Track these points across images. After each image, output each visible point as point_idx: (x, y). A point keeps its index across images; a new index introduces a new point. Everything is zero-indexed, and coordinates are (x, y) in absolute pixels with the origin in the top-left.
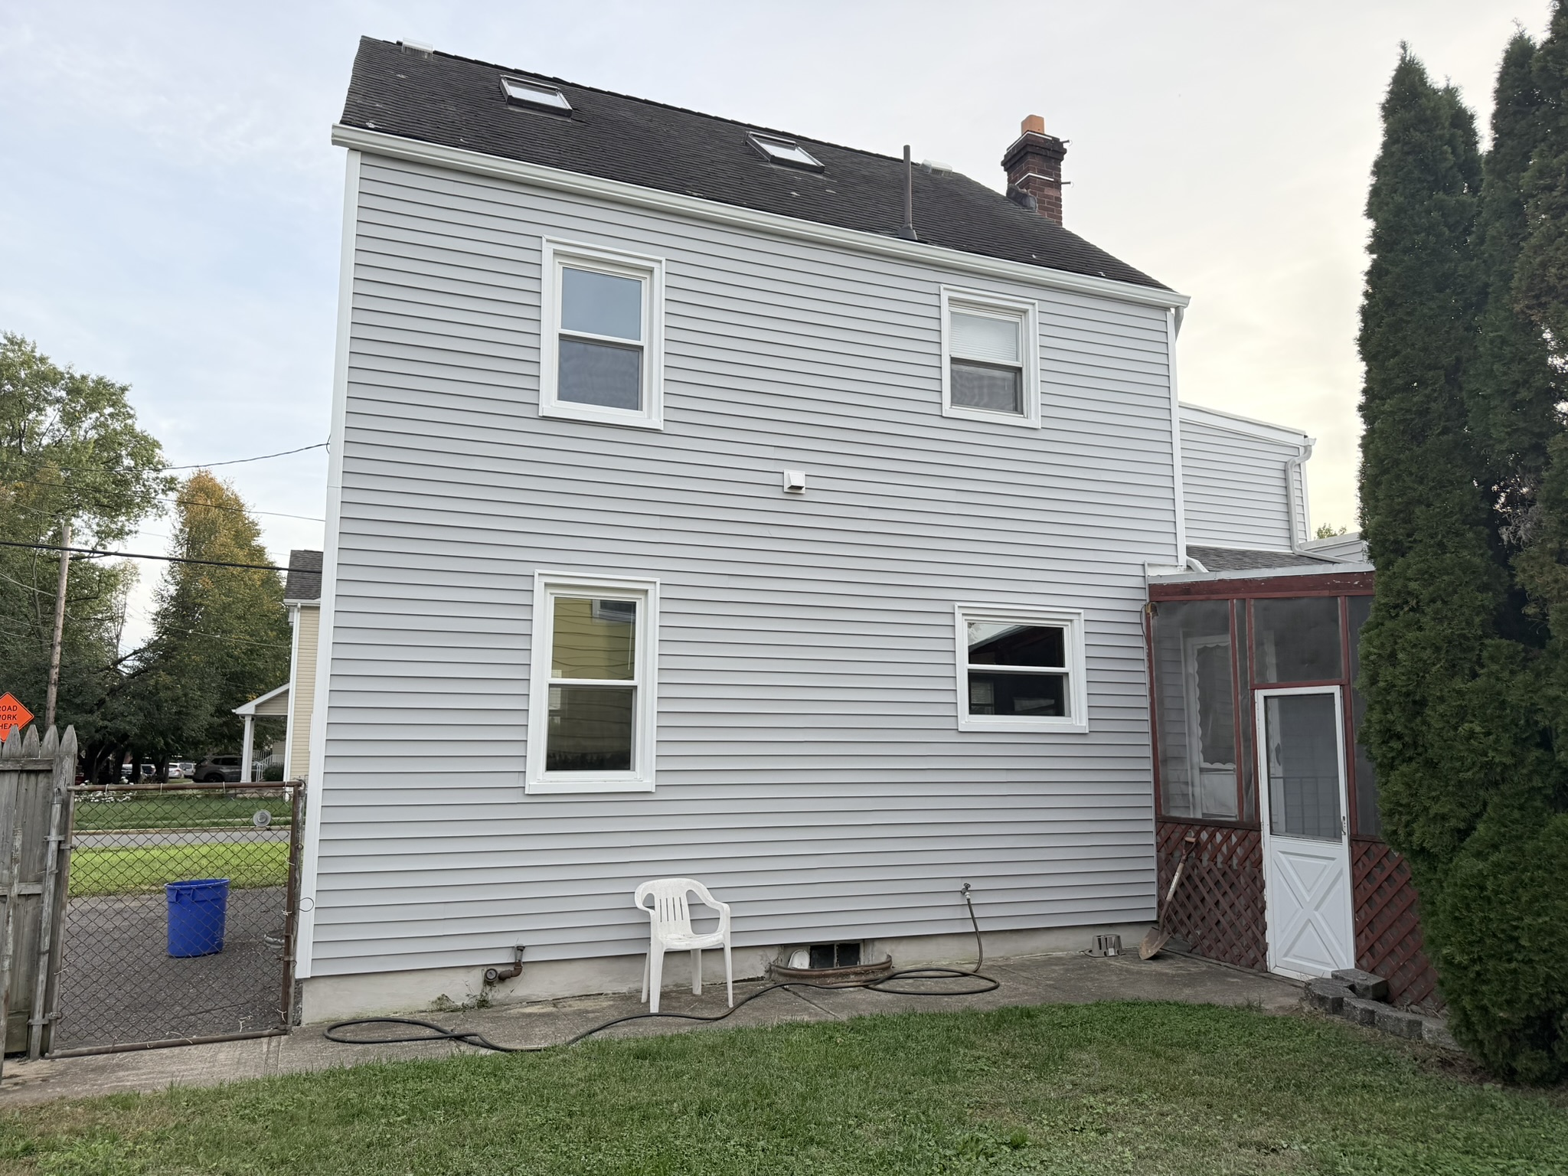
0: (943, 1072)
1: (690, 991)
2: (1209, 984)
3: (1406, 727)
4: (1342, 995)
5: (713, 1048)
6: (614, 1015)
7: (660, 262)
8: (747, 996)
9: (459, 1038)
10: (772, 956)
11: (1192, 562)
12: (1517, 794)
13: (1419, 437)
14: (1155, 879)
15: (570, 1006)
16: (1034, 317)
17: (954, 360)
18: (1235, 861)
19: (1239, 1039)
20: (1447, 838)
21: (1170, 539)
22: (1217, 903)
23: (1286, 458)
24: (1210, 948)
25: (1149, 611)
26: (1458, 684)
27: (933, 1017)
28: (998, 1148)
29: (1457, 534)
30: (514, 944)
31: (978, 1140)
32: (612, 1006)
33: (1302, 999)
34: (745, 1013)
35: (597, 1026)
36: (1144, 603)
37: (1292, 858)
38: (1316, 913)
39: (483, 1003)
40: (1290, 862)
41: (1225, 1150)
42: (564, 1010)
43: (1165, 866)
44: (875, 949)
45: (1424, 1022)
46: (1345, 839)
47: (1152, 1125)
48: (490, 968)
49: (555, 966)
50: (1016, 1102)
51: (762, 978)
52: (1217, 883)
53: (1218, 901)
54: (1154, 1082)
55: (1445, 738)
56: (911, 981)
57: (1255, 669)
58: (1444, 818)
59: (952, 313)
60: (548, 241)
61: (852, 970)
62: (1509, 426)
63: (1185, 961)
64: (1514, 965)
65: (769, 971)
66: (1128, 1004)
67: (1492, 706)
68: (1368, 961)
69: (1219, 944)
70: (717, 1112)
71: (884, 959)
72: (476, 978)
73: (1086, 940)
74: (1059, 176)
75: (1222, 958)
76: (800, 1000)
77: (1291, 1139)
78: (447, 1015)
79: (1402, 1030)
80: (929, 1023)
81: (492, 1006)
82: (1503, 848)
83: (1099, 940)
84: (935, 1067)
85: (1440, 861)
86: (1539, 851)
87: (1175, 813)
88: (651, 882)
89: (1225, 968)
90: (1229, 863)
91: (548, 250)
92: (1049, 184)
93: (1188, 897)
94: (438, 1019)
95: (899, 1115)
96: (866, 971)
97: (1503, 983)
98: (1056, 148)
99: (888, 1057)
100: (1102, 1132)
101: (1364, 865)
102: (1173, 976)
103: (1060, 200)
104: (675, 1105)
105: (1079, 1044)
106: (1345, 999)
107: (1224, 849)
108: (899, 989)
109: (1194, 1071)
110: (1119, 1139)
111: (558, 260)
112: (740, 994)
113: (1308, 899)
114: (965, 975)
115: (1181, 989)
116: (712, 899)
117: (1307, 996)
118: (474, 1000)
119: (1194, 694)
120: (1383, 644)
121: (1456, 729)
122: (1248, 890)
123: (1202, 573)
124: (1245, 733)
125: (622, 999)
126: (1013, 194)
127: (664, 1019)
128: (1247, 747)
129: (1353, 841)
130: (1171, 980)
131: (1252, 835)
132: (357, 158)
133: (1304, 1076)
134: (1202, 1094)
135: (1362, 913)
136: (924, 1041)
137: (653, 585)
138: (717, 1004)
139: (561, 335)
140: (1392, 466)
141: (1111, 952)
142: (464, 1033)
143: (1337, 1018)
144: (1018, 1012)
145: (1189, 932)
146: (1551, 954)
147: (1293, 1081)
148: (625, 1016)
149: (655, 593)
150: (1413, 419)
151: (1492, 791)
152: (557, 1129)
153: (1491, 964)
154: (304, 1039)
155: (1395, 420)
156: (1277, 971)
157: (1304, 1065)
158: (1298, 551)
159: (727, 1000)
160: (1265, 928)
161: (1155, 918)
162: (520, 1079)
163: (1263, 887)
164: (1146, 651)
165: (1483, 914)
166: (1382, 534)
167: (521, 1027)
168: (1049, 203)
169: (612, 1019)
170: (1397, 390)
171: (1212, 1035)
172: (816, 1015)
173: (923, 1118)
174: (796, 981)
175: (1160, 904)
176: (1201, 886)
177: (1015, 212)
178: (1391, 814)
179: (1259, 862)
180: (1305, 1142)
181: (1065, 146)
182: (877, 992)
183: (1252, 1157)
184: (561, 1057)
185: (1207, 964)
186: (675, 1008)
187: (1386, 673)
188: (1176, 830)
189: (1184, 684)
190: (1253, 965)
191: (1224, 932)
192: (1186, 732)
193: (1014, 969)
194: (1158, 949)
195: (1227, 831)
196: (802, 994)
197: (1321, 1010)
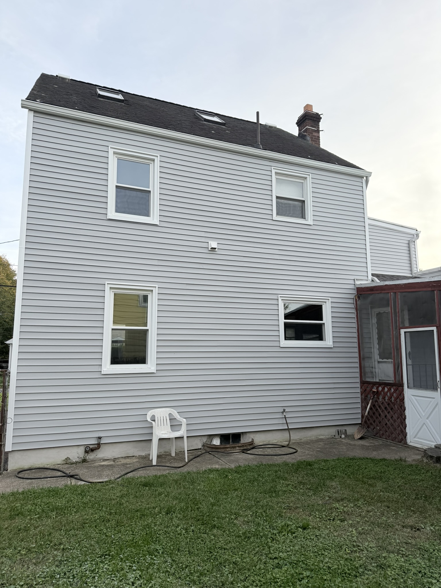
0: (273, 492)
1: (170, 455)
2: (383, 450)
4: (440, 455)
5: (176, 481)
6: (138, 465)
7: (157, 156)
8: (194, 457)
9: (72, 476)
10: (205, 440)
11: (374, 278)
14: (360, 406)
15: (120, 461)
16: (309, 180)
17: (278, 198)
18: (393, 399)
19: (398, 475)
21: (365, 269)
22: (386, 416)
23: (409, 239)
24: (383, 434)
25: (357, 298)
27: (270, 466)
28: (296, 529)
30: (97, 436)
31: (288, 526)
32: (137, 461)
33: (423, 457)
34: (192, 464)
35: (130, 470)
36: (355, 295)
38: (427, 420)
39: (84, 461)
40: (416, 399)
41: (397, 529)
42: (117, 463)
43: (364, 401)
44: (247, 436)
46: (439, 390)
47: (364, 517)
48: (87, 446)
49: (114, 445)
50: (305, 506)
51: (200, 449)
52: (386, 408)
53: (386, 415)
54: (364, 496)
56: (261, 449)
57: (400, 321)
60: (111, 148)
61: (237, 445)
63: (373, 440)
65: (203, 446)
66: (351, 459)
69: (387, 433)
70: (174, 512)
71: (250, 440)
72: (82, 450)
73: (333, 431)
74: (319, 128)
75: (387, 438)
76: (215, 458)
77: (425, 524)
78: (69, 466)
80: (268, 469)
81: (88, 462)
83: (338, 431)
84: (270, 489)
87: (368, 380)
88: (154, 410)
89: (389, 443)
90: (391, 400)
91: (111, 151)
92: (315, 131)
93: (374, 413)
94: (64, 468)
95: (254, 513)
96: (243, 446)
98: (318, 117)
99: (250, 484)
100: (342, 521)
102: (369, 446)
103: (319, 137)
104: (157, 509)
105: (331, 478)
107: (388, 394)
108: (257, 453)
109: (381, 490)
110: (350, 524)
111: (115, 156)
112: (190, 456)
113: (424, 415)
114: (283, 446)
115: (372, 452)
116: (179, 417)
117: (425, 455)
118: (80, 459)
119: (375, 331)
122: (398, 411)
123: (378, 282)
124: (396, 347)
125: (142, 458)
126: (301, 135)
127: (158, 467)
128: (397, 353)
130: (367, 448)
131: (400, 388)
132: (32, 114)
133: (428, 492)
134: (384, 501)
136: (265, 477)
137: (155, 288)
138: (181, 460)
139: (116, 186)
141: (343, 436)
142: (74, 474)
143: (438, 465)
144: (305, 463)
145: (374, 428)
147: (423, 495)
148: (142, 466)
149: (156, 291)
152: (103, 521)
154: (7, 477)
156: (411, 444)
157: (427, 487)
158: (414, 275)
159: (185, 459)
160: (406, 427)
161: (360, 422)
162: (92, 496)
163: (405, 410)
164: (356, 314)
167: (98, 471)
168: (315, 138)
169: (137, 467)
171: (387, 474)
172: (222, 465)
173: (264, 514)
174: (214, 450)
175: (363, 417)
176: (379, 409)
177: (301, 141)
179: (403, 399)
180: (432, 525)
181: (321, 116)
182: (247, 455)
183: (409, 533)
184: (111, 486)
185: (382, 441)
186: (163, 462)
188: (369, 386)
189: (371, 327)
190: (401, 441)
191: (389, 428)
192: (372, 346)
193: (303, 444)
194: (362, 435)
195: (389, 387)
196: (216, 456)
197: (431, 462)
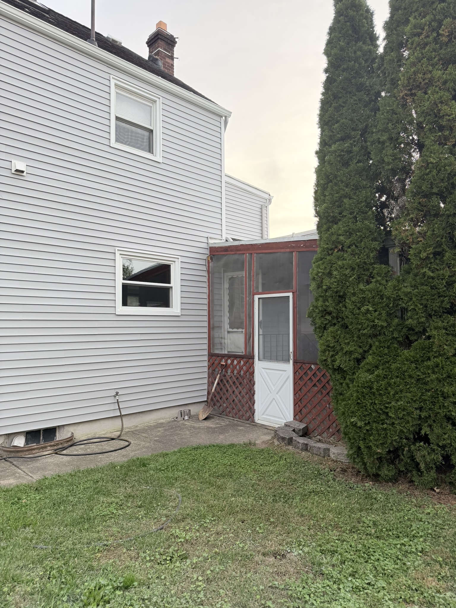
0: (86, 520)
2: (230, 431)
3: (335, 308)
4: (292, 436)
10: (1, 441)
11: (228, 238)
12: (386, 341)
13: (346, 164)
14: (206, 382)
16: (159, 106)
17: (117, 118)
18: (242, 373)
19: (250, 467)
20: (352, 363)
21: (219, 227)
22: (233, 392)
23: (262, 203)
24: (230, 412)
25: (209, 259)
26: (361, 286)
27: (89, 472)
29: (363, 213)
33: (273, 438)
36: (207, 255)
37: (267, 371)
38: (277, 395)
40: (266, 373)
43: (211, 376)
44: (65, 430)
45: (331, 449)
46: (291, 362)
47: (213, 546)
52: (234, 383)
55: (355, 313)
56: (83, 446)
57: (254, 285)
58: (351, 353)
59: (117, 93)
61: (49, 444)
62: (393, 156)
63: (219, 419)
64: (385, 426)
66: (195, 449)
67: (377, 298)
68: (299, 417)
69: (234, 410)
71: (69, 435)
73: (175, 412)
74: (173, 54)
75: (234, 416)
76: (13, 468)
79: (321, 453)
80: (86, 478)
82: (381, 368)
83: (181, 413)
85: (347, 374)
86: (398, 369)
87: (217, 352)
89: (236, 422)
90: (240, 373)
92: (169, 57)
93: (221, 389)
96: (57, 444)
97: (379, 435)
98: (172, 40)
101: (299, 373)
102: (214, 428)
103: (173, 65)
105: (170, 483)
106: (294, 438)
107: (238, 367)
108: (76, 453)
110: (194, 564)
113: (274, 389)
114: (113, 439)
115: (219, 436)
117: (275, 436)
119: (227, 298)
120: (325, 268)
121: (359, 309)
122: (248, 385)
124: (249, 315)
126: (151, 59)
128: (250, 321)
129: (295, 362)
130: (213, 431)
131: (251, 361)
134: (238, 512)
135: (297, 395)
140: (333, 179)
141: (186, 418)
143: (290, 447)
144: (138, 462)
145: (221, 405)
146: (402, 420)
150: (344, 155)
151: (374, 340)
153: (375, 425)
155: (336, 155)
156: (259, 422)
160: (254, 403)
161: (206, 399)
163: (254, 384)
164: (207, 278)
165: (371, 401)
166: (328, 213)
168: (168, 66)
170: (337, 141)
171: (237, 467)
172: (20, 478)
174: (12, 455)
175: (209, 393)
176: (227, 384)
177: (151, 64)
178: (324, 351)
179: (253, 372)
181: (176, 40)
182: (61, 456)
183: (273, 565)
185: (229, 420)
187: (327, 282)
188: (217, 359)
189: (223, 293)
190: (248, 419)
191: (236, 405)
192: (223, 315)
193: (139, 432)
194: (208, 414)
195: (239, 359)
196: (14, 463)
197: (283, 444)
